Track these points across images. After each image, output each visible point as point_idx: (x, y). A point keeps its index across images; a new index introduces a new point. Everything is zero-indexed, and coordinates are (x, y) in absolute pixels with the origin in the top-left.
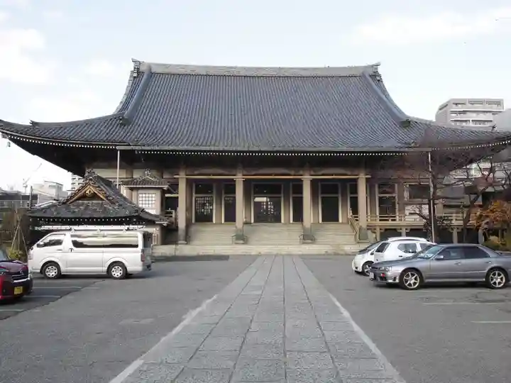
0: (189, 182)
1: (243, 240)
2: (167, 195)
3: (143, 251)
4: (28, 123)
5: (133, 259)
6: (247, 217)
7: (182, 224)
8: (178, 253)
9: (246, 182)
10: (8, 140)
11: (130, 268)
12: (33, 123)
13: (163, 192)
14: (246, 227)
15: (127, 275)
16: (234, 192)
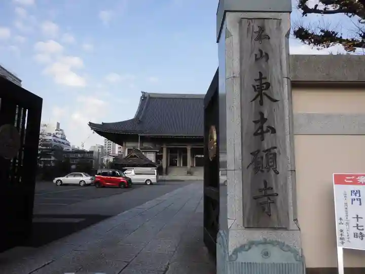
0: (168, 149)
1: (190, 173)
2: (158, 154)
3: (157, 176)
4: (101, 123)
5: (153, 178)
6: (193, 163)
7: (164, 166)
8: (163, 179)
9: (192, 150)
10: (93, 131)
11: (152, 181)
12: (103, 123)
13: (157, 152)
14: (192, 169)
15: (151, 184)
16: (187, 153)
